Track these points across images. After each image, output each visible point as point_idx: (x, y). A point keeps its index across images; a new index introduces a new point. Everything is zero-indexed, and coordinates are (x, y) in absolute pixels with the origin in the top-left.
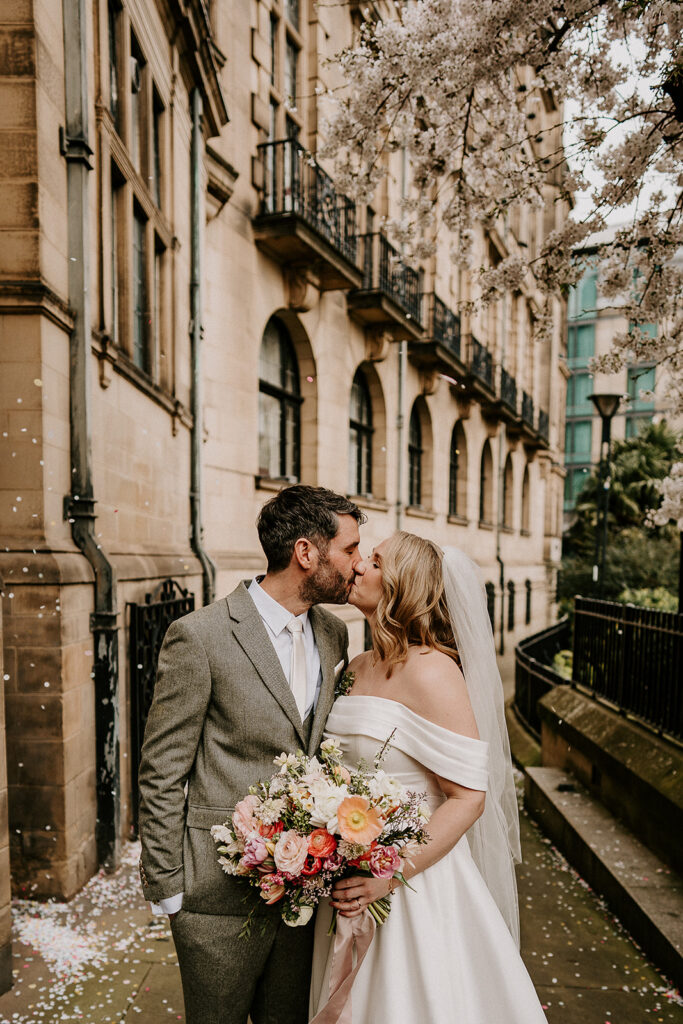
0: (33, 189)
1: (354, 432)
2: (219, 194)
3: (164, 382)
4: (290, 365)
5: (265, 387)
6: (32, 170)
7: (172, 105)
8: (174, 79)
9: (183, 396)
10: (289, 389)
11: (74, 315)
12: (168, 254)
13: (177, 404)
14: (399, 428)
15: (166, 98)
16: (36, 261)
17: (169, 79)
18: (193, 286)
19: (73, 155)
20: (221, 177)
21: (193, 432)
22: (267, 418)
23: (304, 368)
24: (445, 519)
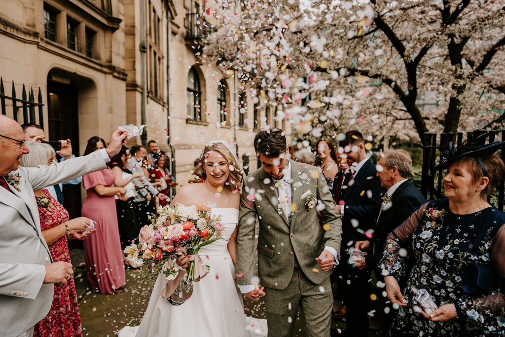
0: (134, 62)
1: (219, 102)
2: (174, 33)
3: (160, 97)
4: (197, 82)
5: (189, 90)
6: (134, 57)
7: (162, 19)
8: (163, 12)
9: (165, 100)
10: (197, 90)
11: (143, 89)
12: (161, 60)
13: (164, 103)
14: (235, 100)
15: (160, 18)
16: (135, 78)
17: (161, 12)
18: (168, 67)
19: (142, 50)
20: (175, 28)
21: (168, 109)
22: (189, 99)
23: (202, 83)
24: (252, 130)
